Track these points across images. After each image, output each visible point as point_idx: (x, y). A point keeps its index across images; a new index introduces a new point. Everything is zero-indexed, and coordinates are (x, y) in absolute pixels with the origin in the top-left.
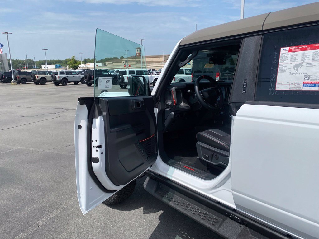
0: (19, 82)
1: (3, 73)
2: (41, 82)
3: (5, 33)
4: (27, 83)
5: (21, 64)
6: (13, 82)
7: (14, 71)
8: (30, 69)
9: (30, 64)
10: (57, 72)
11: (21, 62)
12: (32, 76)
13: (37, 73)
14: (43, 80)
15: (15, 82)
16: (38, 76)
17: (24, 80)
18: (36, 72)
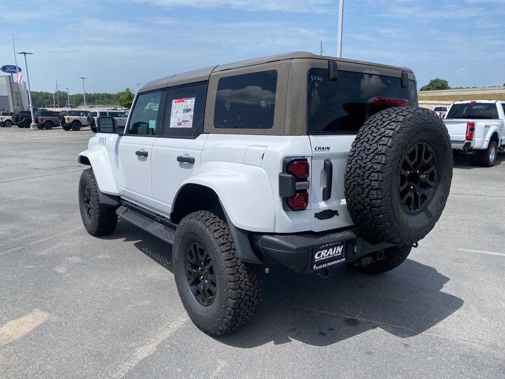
0: (41, 127)
1: (19, 112)
2: (73, 126)
3: (22, 53)
4: (53, 128)
5: (49, 99)
6: (33, 126)
7: (34, 110)
8: (61, 106)
9: (62, 99)
10: (96, 113)
11: (49, 96)
12: (60, 118)
13: (68, 114)
14: (76, 124)
15: (35, 125)
16: (68, 118)
17: (49, 124)
18: (66, 111)
